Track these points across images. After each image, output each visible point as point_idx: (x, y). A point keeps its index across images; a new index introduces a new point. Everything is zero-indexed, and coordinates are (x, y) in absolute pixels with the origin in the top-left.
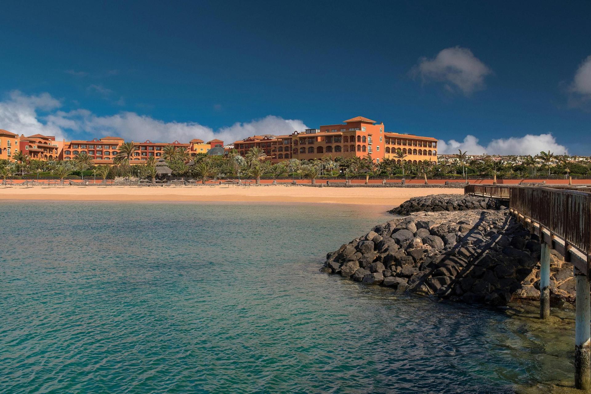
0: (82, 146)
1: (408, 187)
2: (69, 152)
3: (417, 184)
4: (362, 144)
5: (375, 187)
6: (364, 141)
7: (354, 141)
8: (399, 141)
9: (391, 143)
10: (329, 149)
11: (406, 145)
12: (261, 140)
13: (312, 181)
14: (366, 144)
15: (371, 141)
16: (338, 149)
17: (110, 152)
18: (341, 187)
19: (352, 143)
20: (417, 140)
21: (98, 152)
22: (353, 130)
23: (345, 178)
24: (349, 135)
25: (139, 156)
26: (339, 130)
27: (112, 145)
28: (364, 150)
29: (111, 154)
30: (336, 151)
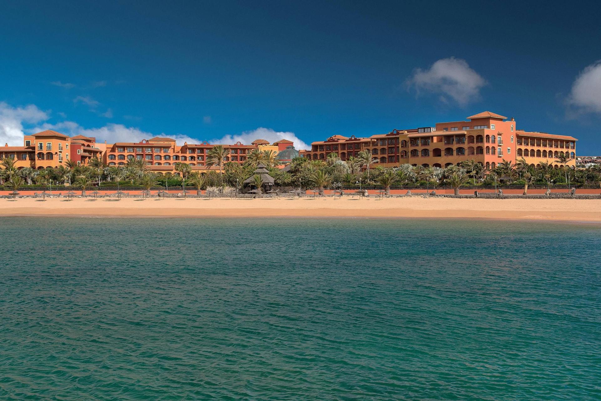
0: (128, 149)
1: (580, 198)
2: (113, 157)
3: (591, 195)
4: (490, 145)
5: (537, 198)
6: (494, 142)
7: (482, 141)
8: (533, 140)
9: (523, 143)
10: (449, 151)
11: (540, 146)
12: (346, 141)
13: (455, 191)
14: (495, 145)
15: (501, 142)
16: (460, 151)
17: (161, 156)
18: (493, 198)
19: (480, 144)
20: (553, 139)
21: (147, 157)
22: (479, 128)
23: (493, 188)
24: (475, 135)
25: (195, 160)
26: (461, 129)
27: (164, 147)
28: (494, 153)
29: (163, 158)
30: (458, 154)
